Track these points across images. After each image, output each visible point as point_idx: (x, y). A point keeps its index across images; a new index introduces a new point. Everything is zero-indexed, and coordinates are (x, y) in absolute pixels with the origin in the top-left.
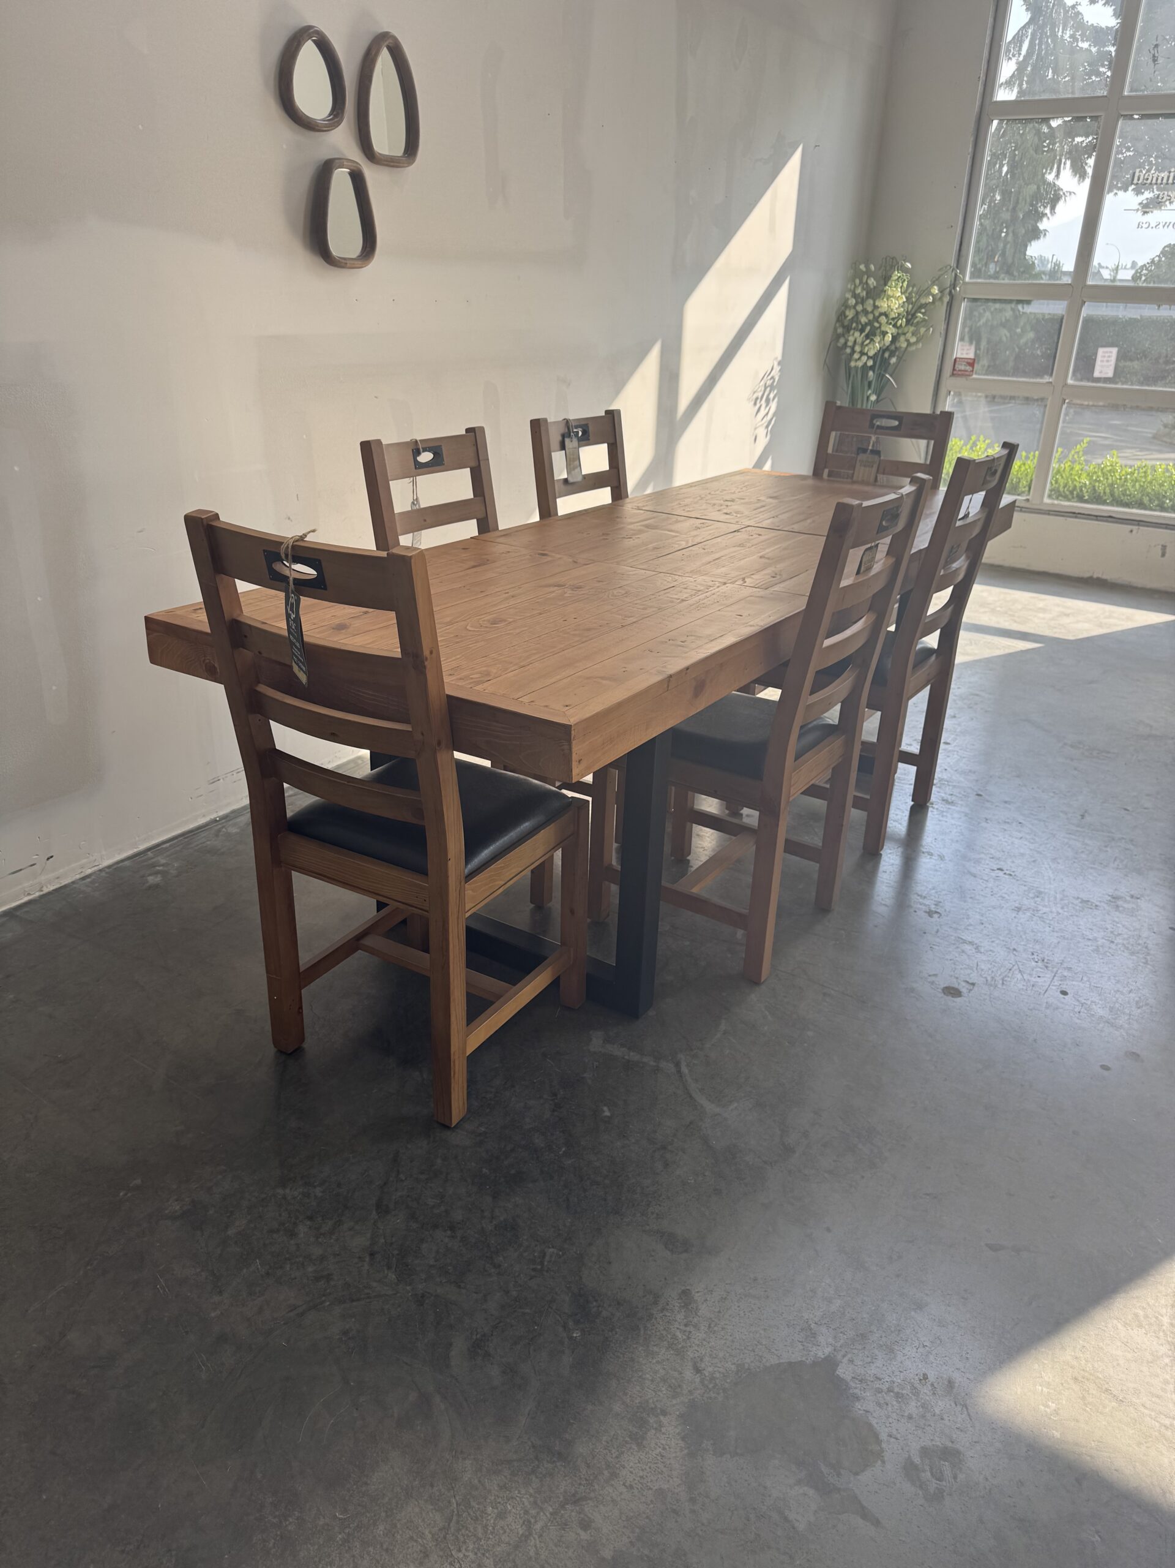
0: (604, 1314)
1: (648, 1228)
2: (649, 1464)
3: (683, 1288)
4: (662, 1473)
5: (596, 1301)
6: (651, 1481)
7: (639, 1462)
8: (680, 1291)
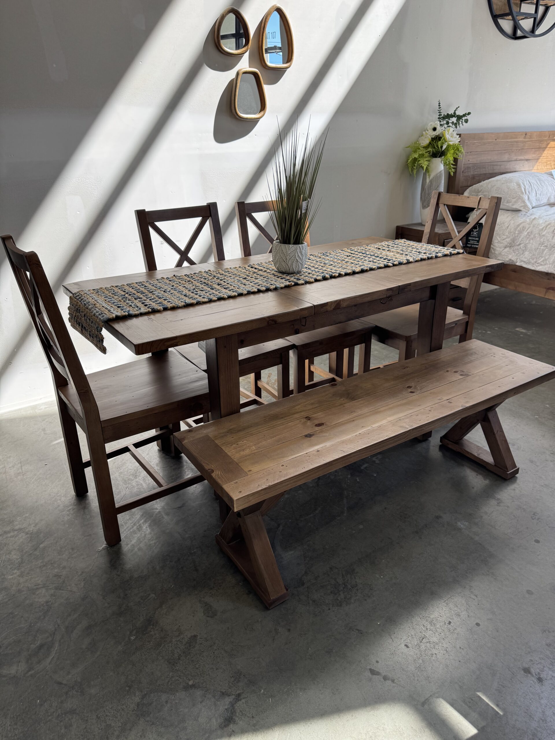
0: (152, 633)
1: (203, 599)
2: (115, 711)
3: (196, 634)
4: (117, 718)
5: (153, 625)
6: (109, 719)
7: (111, 708)
8: (193, 635)
